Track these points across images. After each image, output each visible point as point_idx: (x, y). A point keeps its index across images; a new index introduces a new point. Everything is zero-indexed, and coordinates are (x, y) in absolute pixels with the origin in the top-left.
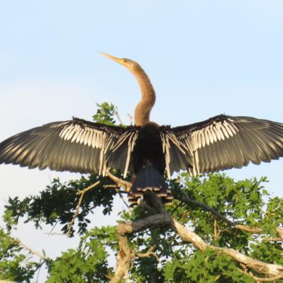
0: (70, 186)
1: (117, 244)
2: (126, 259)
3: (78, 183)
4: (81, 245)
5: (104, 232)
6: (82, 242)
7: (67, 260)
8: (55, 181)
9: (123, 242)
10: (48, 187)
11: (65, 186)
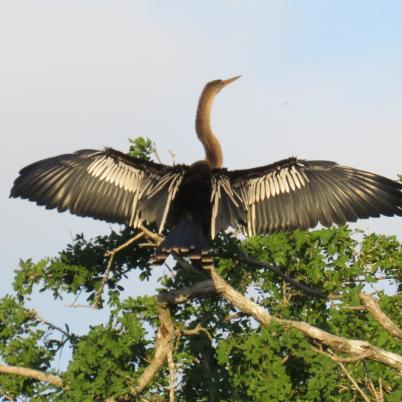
0: (98, 244)
1: (158, 318)
2: (168, 337)
3: (107, 240)
4: (111, 321)
5: (140, 303)
6: (112, 317)
7: (95, 341)
8: (79, 237)
9: (164, 316)
10: (69, 246)
11: (90, 244)
